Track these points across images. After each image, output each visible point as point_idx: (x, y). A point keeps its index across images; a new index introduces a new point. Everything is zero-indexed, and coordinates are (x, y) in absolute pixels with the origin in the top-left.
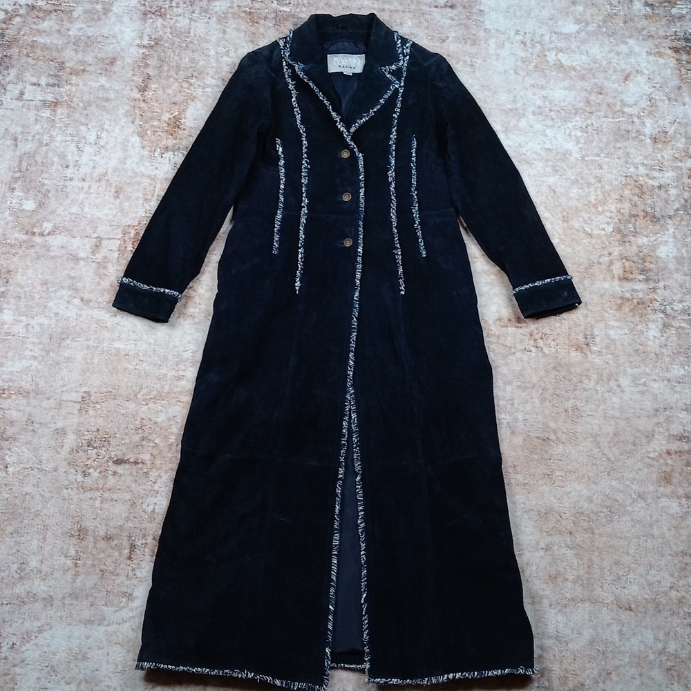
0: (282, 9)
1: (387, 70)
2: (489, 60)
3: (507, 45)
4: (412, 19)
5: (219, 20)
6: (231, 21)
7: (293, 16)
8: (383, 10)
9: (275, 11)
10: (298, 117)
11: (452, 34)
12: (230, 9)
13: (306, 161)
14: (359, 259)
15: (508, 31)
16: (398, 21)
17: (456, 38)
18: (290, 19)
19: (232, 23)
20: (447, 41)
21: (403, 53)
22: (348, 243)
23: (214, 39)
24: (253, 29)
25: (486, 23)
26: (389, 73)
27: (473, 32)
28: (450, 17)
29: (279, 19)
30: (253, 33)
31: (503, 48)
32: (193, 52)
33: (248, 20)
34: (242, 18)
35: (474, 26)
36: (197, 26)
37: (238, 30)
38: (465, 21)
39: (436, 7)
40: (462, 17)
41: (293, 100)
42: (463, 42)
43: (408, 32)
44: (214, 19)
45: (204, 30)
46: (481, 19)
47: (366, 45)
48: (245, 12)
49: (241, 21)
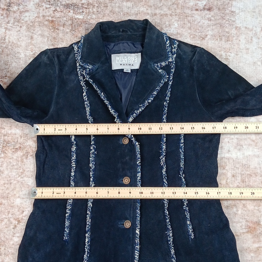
0: (76, 17)
1: (159, 67)
2: (241, 54)
3: (255, 40)
4: (178, 21)
5: (28, 29)
6: (37, 29)
7: (85, 22)
8: (155, 14)
9: (72, 19)
10: (88, 109)
11: (210, 33)
12: (37, 18)
13: (93, 147)
14: (137, 241)
15: (255, 29)
16: (167, 23)
17: (214, 36)
18: (83, 25)
19: (38, 30)
20: (206, 39)
21: (172, 52)
22: (128, 224)
23: (23, 44)
24: (54, 35)
25: (237, 21)
26: (161, 68)
27: (227, 30)
28: (208, 19)
29: (74, 25)
30: (54, 38)
31: (251, 43)
32: (7, 55)
33: (51, 27)
34: (46, 26)
35: (227, 25)
36: (11, 34)
37: (42, 36)
38: (220, 21)
39: (197, 10)
40: (218, 18)
41: (84, 95)
42: (219, 39)
43: (175, 32)
44: (24, 28)
45: (16, 37)
46: (233, 19)
47: (142, 45)
48: (48, 20)
49: (45, 28)
